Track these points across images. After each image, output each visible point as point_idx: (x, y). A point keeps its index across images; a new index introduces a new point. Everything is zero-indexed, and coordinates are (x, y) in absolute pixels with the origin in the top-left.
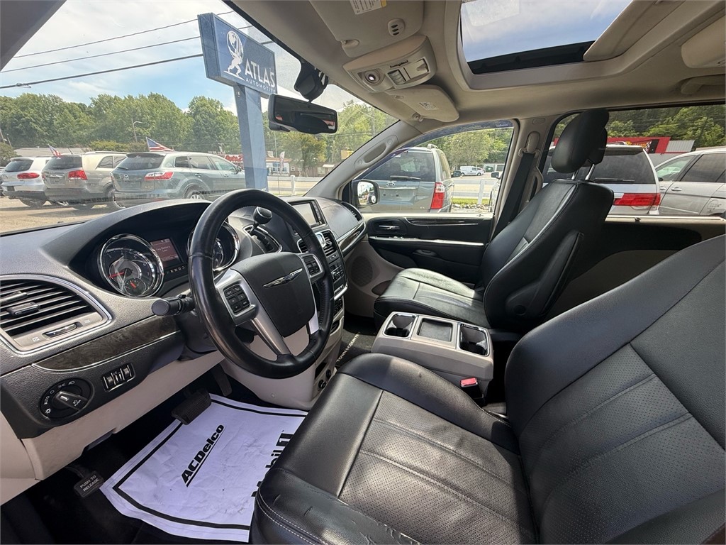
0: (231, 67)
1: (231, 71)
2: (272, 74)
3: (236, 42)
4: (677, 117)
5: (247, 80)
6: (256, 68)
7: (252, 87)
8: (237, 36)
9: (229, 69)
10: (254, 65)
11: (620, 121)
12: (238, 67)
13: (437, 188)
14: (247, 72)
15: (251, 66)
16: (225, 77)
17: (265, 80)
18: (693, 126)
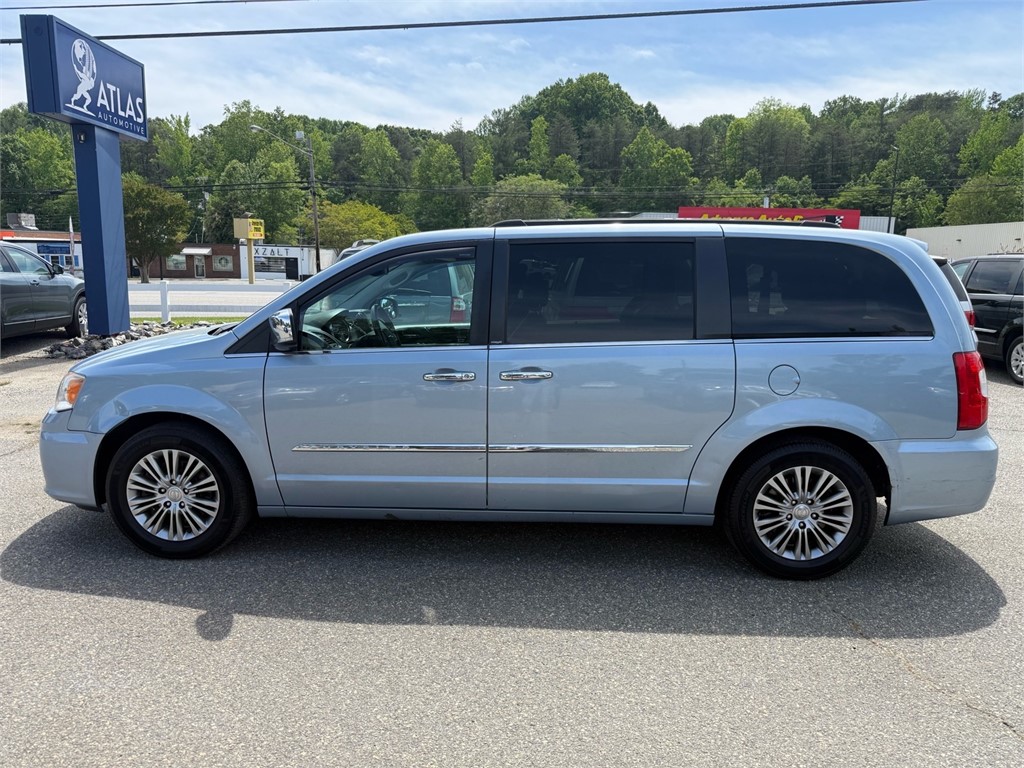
0: (76, 97)
1: (77, 103)
2: (139, 100)
3: (84, 56)
4: (875, 174)
5: (100, 116)
6: (115, 93)
7: (108, 126)
8: (86, 45)
9: (73, 100)
10: (112, 88)
11: (791, 176)
12: (87, 96)
13: (455, 304)
14: (100, 101)
15: (108, 91)
16: (67, 113)
17: (128, 112)
18: (899, 191)
